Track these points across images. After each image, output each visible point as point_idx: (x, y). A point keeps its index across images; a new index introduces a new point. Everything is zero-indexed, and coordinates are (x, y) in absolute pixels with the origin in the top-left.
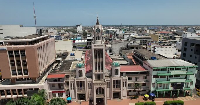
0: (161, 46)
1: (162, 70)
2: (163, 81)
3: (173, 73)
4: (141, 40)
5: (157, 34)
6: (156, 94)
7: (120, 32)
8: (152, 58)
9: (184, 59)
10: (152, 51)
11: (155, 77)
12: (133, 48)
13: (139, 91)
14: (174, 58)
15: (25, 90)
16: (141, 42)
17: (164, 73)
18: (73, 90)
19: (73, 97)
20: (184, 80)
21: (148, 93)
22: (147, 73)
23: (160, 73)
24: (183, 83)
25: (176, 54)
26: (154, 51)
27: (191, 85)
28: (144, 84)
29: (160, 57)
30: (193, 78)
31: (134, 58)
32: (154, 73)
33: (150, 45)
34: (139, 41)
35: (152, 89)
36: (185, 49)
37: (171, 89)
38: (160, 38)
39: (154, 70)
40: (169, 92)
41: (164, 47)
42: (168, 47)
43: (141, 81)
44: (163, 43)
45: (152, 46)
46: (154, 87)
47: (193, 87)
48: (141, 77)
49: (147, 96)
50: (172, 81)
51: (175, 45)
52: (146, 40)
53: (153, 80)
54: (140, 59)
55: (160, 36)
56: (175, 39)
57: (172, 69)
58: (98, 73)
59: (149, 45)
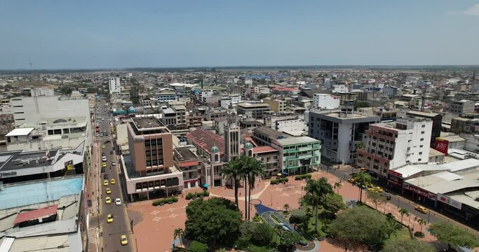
0: (286, 120)
1: (291, 148)
2: (293, 158)
3: (301, 150)
4: (253, 111)
5: (277, 100)
6: (287, 172)
7: (208, 93)
8: (280, 138)
9: (312, 137)
10: (274, 128)
11: (285, 155)
12: (250, 126)
13: (271, 172)
14: (302, 136)
15: (156, 181)
16: (253, 114)
17: (293, 151)
18: (209, 176)
19: (209, 184)
20: (310, 156)
21: (281, 172)
22: (278, 152)
23: (290, 151)
24: (310, 159)
25: (304, 130)
26: (277, 128)
27: (317, 160)
28: (275, 164)
29: (284, 135)
30: (318, 153)
31: (254, 139)
32: (285, 151)
33: (270, 119)
34: (251, 112)
35: (284, 168)
36: (312, 124)
37: (300, 165)
38: (281, 107)
39: (284, 148)
40: (299, 168)
41: (289, 121)
42: (293, 121)
43: (272, 161)
44: (286, 116)
45: (273, 120)
46: (285, 165)
47: (319, 162)
48: (272, 157)
49: (280, 174)
50: (301, 157)
51: (303, 118)
52: (261, 111)
53: (284, 159)
54: (262, 140)
55: (281, 103)
56: (302, 105)
57: (300, 146)
58: (234, 155)
59: (268, 120)
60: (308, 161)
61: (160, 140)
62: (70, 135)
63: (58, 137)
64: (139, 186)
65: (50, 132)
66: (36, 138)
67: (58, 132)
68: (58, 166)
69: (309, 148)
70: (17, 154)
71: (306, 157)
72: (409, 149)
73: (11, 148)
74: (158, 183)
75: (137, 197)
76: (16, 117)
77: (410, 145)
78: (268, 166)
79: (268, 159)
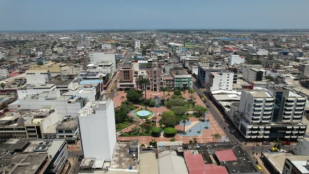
1: (178, 79)
2: (179, 83)
4: (190, 62)
5: (204, 57)
6: (177, 88)
12: (178, 69)
17: (180, 80)
20: (187, 83)
22: (174, 80)
27: (191, 85)
28: (172, 84)
30: (191, 82)
34: (188, 63)
37: (182, 86)
46: (176, 85)
49: (173, 89)
50: (183, 83)
52: (194, 62)
53: (175, 83)
55: (205, 59)
56: (224, 60)
57: (183, 79)
58: (155, 79)
60: (186, 85)
61: (129, 71)
62: (105, 67)
63: (102, 68)
64: (121, 86)
65: (100, 66)
66: (95, 68)
67: (102, 66)
68: (98, 76)
69: (187, 80)
70: (88, 72)
71: (185, 83)
72: (221, 83)
73: (88, 70)
74: (127, 85)
75: (121, 90)
76: (91, 59)
77: (221, 81)
78: (170, 85)
79: (170, 82)
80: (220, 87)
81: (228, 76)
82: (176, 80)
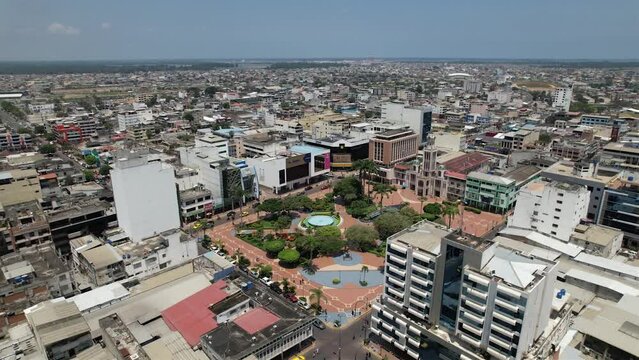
1: (475, 181)
2: (475, 191)
3: (485, 186)
11: (469, 186)
17: (476, 184)
20: (493, 196)
35: (465, 197)
37: (480, 200)
39: (471, 180)
40: (478, 203)
46: (467, 195)
57: (484, 183)
60: (489, 199)
69: (494, 188)
71: (486, 195)
72: (536, 213)
77: (537, 209)
78: (458, 191)
79: (458, 185)
80: (534, 224)
81: (560, 198)
82: (468, 182)
